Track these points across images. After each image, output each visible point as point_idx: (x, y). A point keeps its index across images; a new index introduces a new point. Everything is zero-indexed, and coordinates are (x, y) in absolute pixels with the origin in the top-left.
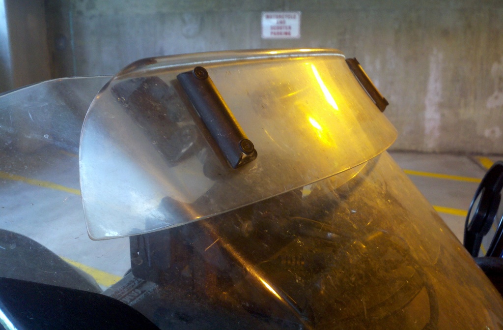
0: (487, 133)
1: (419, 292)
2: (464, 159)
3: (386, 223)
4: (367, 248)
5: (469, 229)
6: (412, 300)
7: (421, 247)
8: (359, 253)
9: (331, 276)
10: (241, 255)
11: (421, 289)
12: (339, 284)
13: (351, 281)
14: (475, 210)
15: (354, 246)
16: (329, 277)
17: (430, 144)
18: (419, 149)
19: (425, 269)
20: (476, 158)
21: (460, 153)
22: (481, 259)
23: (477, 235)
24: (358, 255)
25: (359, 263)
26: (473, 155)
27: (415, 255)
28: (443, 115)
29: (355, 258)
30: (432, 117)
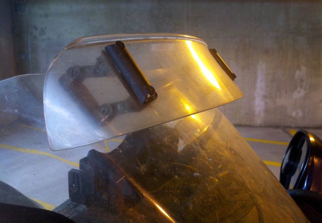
0: (294, 114)
1: (251, 209)
2: (280, 131)
3: (231, 166)
4: (219, 181)
5: (283, 173)
6: (247, 214)
7: (252, 181)
8: (214, 184)
9: (196, 198)
10: (139, 185)
11: (253, 207)
12: (201, 203)
13: (209, 201)
14: (286, 160)
15: (211, 180)
16: (195, 199)
17: (259, 121)
18: (252, 124)
19: (255, 195)
20: (287, 130)
21: (277, 127)
22: (291, 190)
23: (288, 176)
24: (213, 185)
25: (214, 190)
26: (285, 128)
27: (249, 186)
28: (266, 103)
29: (212, 187)
30: (259, 105)
